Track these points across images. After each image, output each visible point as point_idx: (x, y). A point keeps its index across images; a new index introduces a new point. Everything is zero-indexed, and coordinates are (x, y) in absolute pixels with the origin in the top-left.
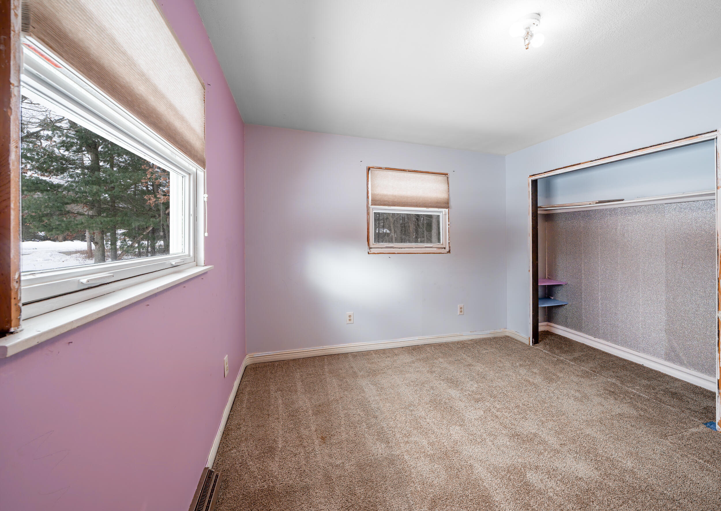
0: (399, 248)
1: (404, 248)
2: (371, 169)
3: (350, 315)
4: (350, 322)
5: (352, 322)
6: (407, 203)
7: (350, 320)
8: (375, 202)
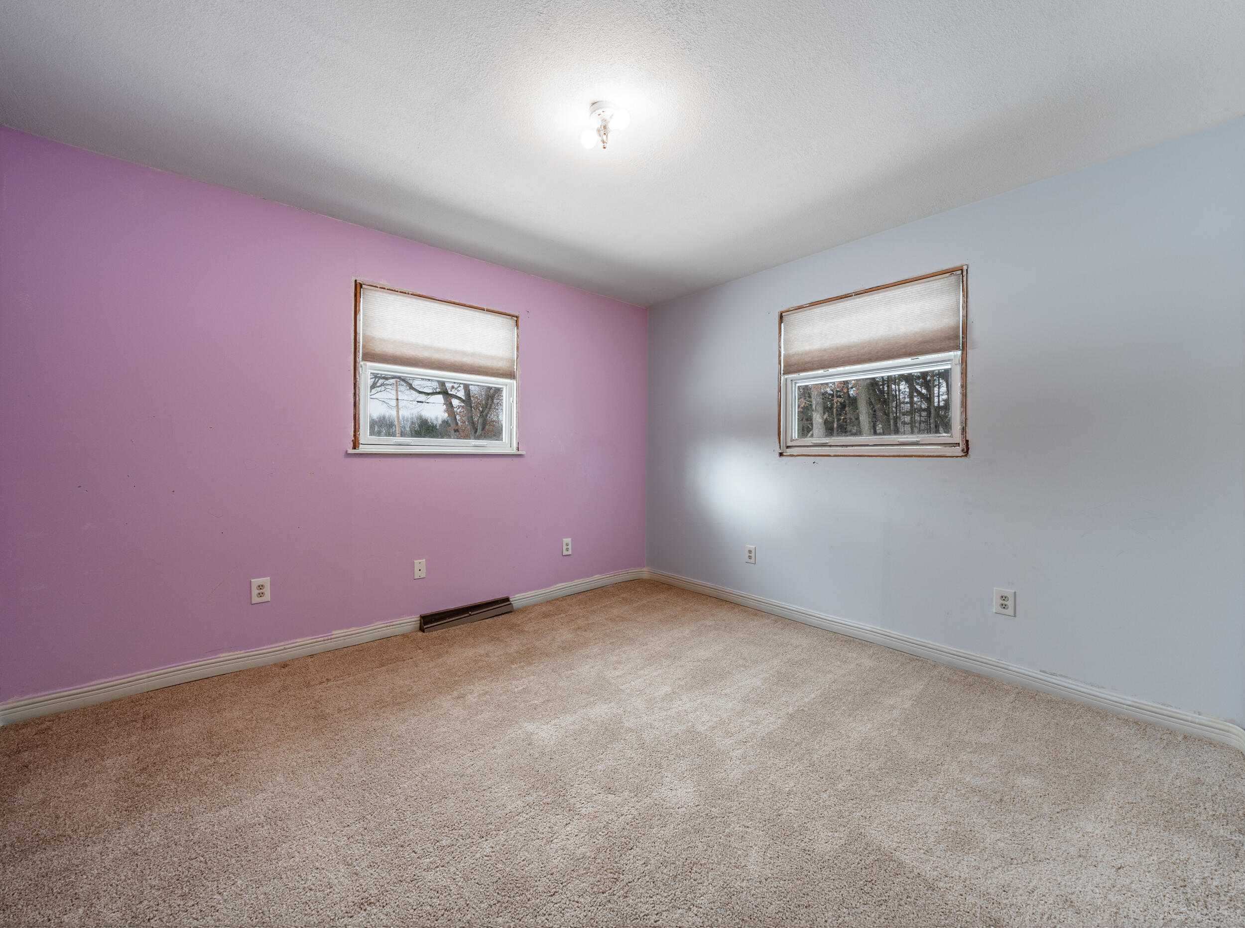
0: (842, 446)
1: (852, 446)
2: (783, 314)
3: (750, 549)
4: (749, 561)
5: (752, 561)
6: (848, 357)
7: (750, 557)
8: (793, 367)
